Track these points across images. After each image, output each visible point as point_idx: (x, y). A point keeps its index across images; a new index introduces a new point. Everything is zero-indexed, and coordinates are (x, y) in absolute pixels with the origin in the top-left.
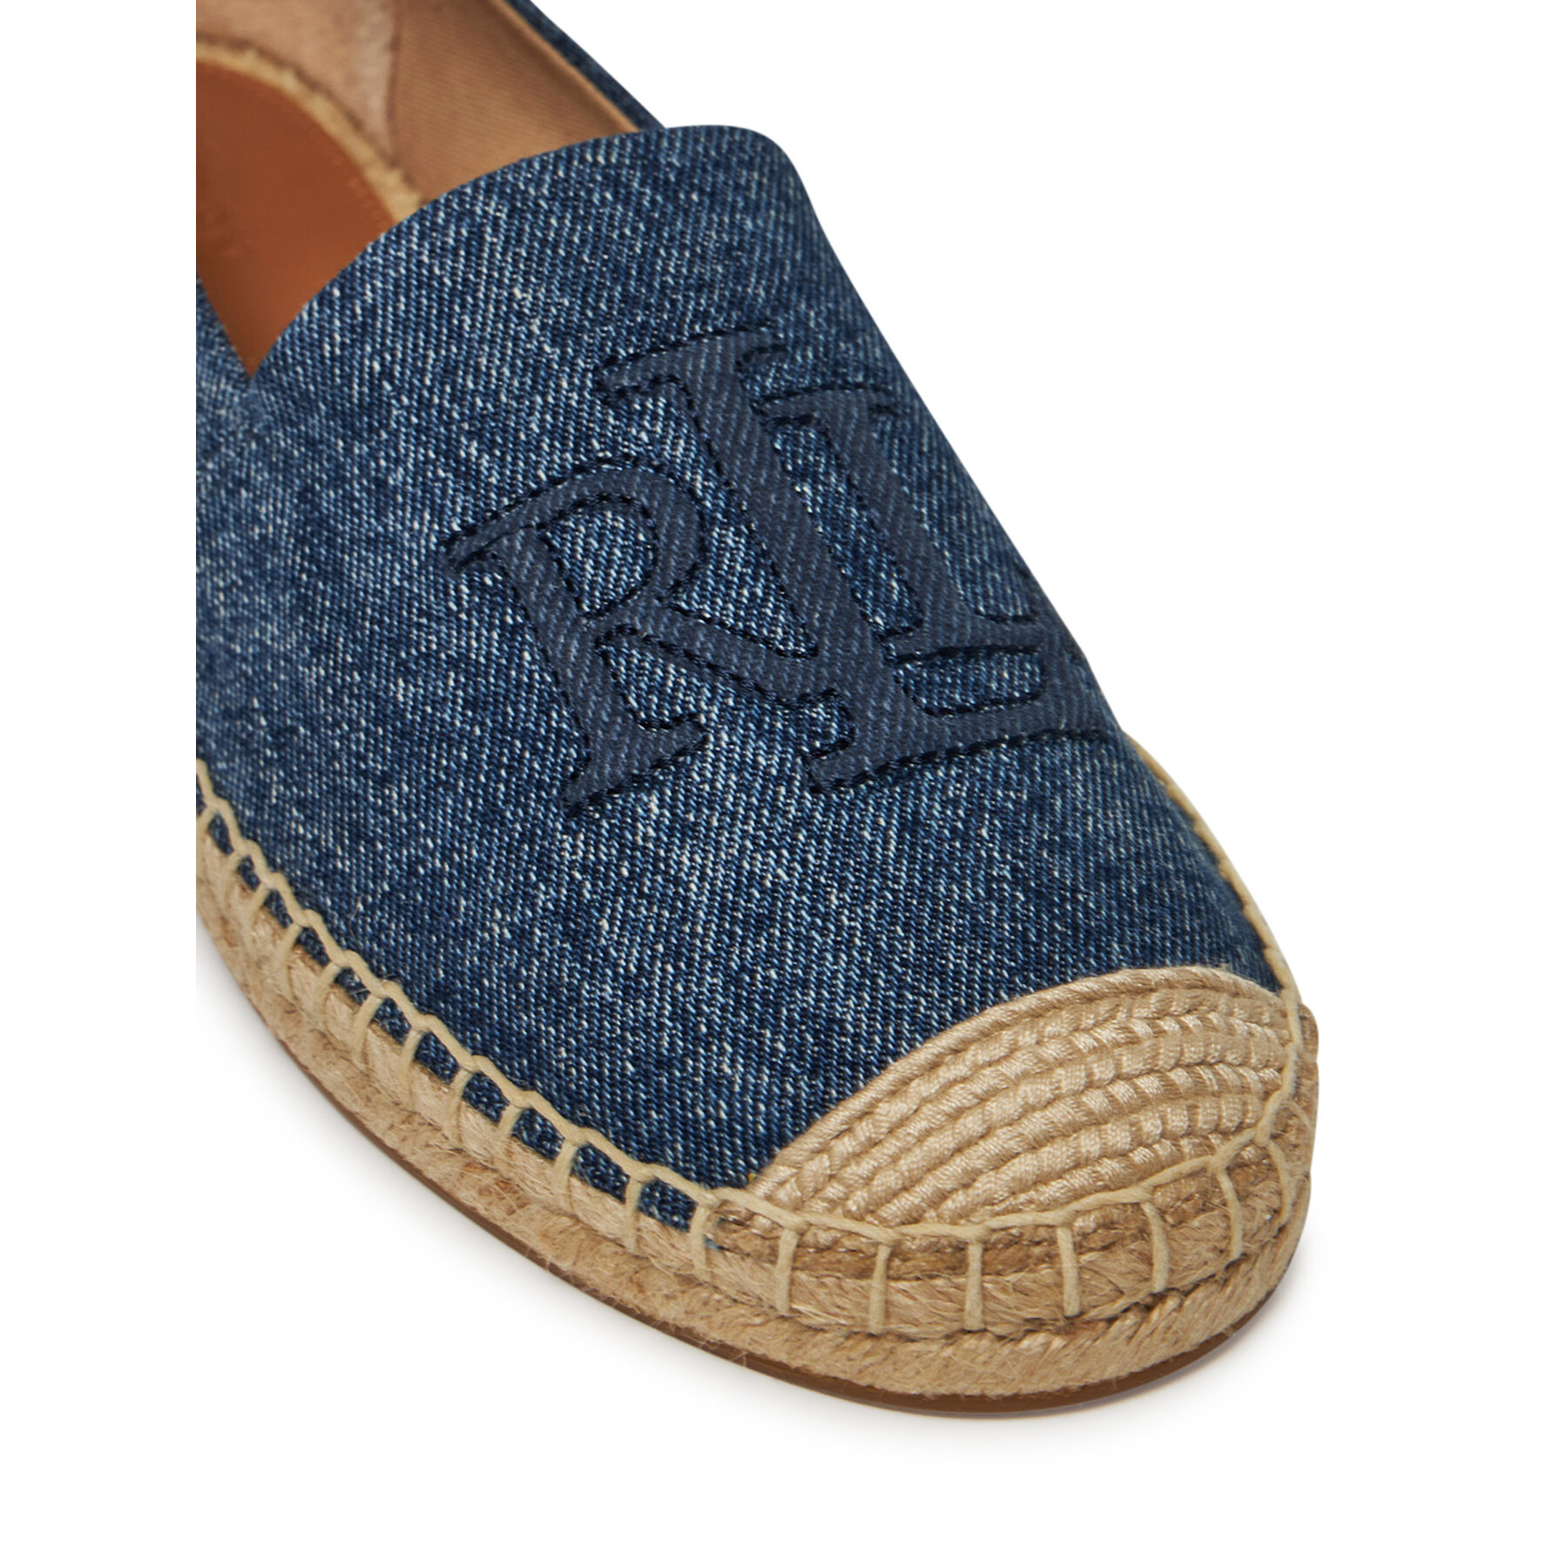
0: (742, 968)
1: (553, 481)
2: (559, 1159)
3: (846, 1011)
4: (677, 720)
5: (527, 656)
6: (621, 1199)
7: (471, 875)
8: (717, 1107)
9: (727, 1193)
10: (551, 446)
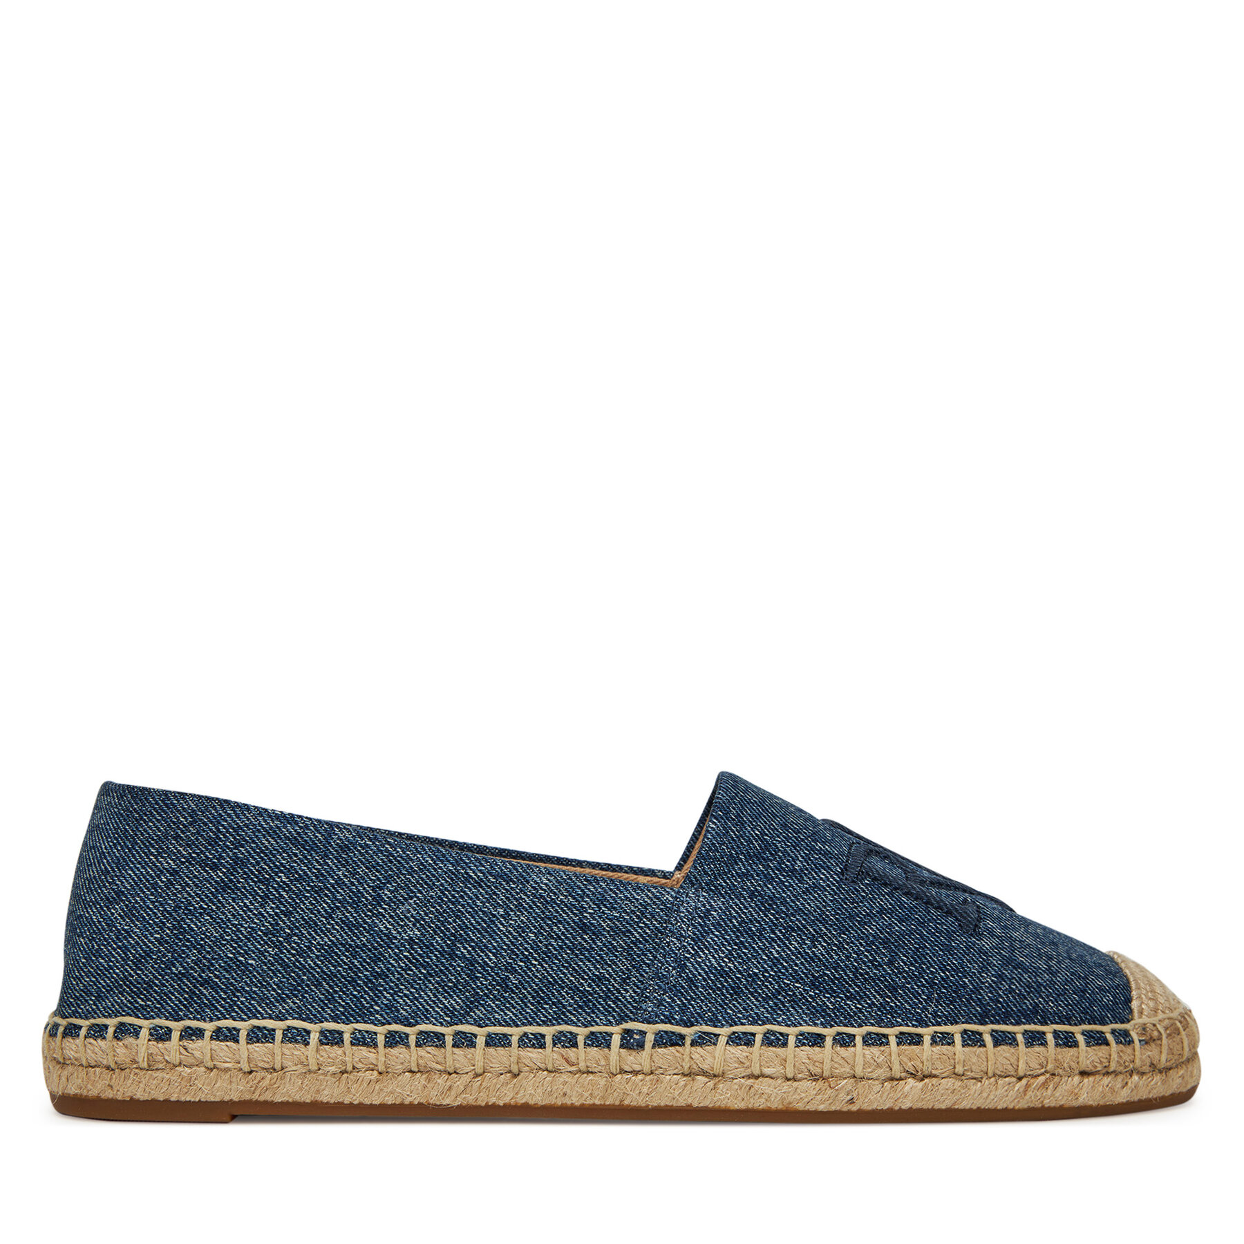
2: (1078, 1044)
5: (903, 898)
9: (1131, 1022)
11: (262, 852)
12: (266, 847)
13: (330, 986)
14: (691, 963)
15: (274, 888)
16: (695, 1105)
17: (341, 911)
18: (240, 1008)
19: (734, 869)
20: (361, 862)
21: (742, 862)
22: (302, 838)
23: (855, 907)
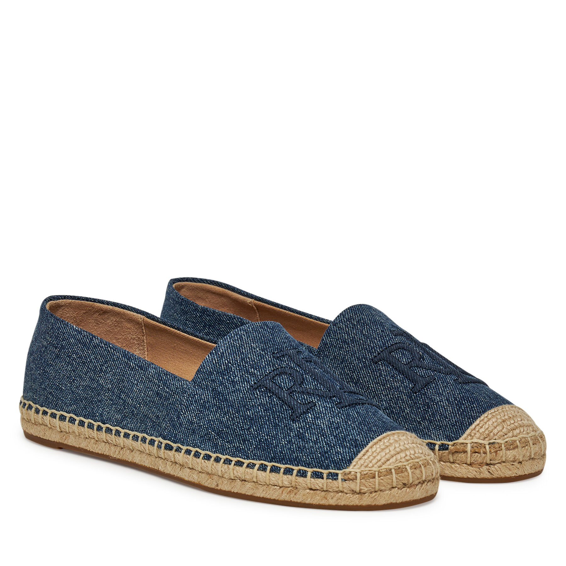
0: (336, 435)
1: (270, 373)
2: (308, 476)
3: (358, 437)
4: (309, 403)
5: (275, 399)
6: (323, 478)
7: (275, 437)
8: (339, 457)
9: (344, 470)
10: (268, 367)
11: (70, 344)
12: (71, 342)
13: (85, 403)
14: (182, 417)
15: (71, 360)
16: (176, 475)
17: (90, 373)
18: (59, 406)
19: (210, 377)
20: (99, 353)
21: (214, 375)
22: (82, 341)
23: (249, 402)
